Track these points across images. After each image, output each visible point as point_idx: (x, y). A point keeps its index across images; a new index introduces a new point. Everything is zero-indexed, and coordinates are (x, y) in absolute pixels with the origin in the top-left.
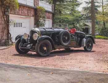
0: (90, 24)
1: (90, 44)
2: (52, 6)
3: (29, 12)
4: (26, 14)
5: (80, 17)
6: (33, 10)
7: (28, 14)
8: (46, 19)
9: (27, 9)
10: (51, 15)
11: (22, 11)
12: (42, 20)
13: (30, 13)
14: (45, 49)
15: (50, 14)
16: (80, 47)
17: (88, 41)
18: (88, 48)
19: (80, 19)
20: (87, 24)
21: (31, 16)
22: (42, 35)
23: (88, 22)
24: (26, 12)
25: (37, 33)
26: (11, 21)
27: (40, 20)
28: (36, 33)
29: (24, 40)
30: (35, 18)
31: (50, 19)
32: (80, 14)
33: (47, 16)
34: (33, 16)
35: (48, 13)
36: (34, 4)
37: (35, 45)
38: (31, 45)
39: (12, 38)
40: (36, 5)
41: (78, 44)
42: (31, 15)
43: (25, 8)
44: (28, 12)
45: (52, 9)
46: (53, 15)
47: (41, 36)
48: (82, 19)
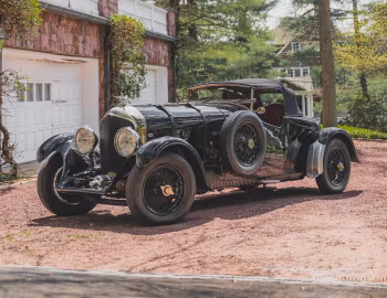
0: (305, 83)
1: (341, 166)
2: (167, 16)
3: (81, 38)
4: (69, 48)
5: (269, 57)
6: (94, 31)
7: (77, 48)
8: (147, 66)
9: (71, 25)
10: (163, 51)
11: (54, 38)
12: (132, 72)
13: (84, 42)
14: (168, 191)
15: (160, 48)
16: (302, 178)
17: (332, 153)
18: (332, 178)
19: (270, 62)
20: (297, 84)
21: (87, 53)
22: (151, 135)
23: (298, 74)
24: (68, 40)
25: (133, 128)
26: (11, 77)
27: (122, 71)
28: (129, 128)
29: (75, 155)
30: (105, 64)
31: (159, 64)
32: (268, 42)
33: (149, 55)
34: (95, 54)
35: (151, 44)
36: (100, 8)
37: (126, 179)
38: (106, 180)
39: (12, 148)
40: (106, 11)
41: (293, 166)
42: (89, 52)
43: (64, 22)
44: (75, 39)
45: (168, 26)
46: (173, 47)
47: (148, 139)
48: (276, 64)
